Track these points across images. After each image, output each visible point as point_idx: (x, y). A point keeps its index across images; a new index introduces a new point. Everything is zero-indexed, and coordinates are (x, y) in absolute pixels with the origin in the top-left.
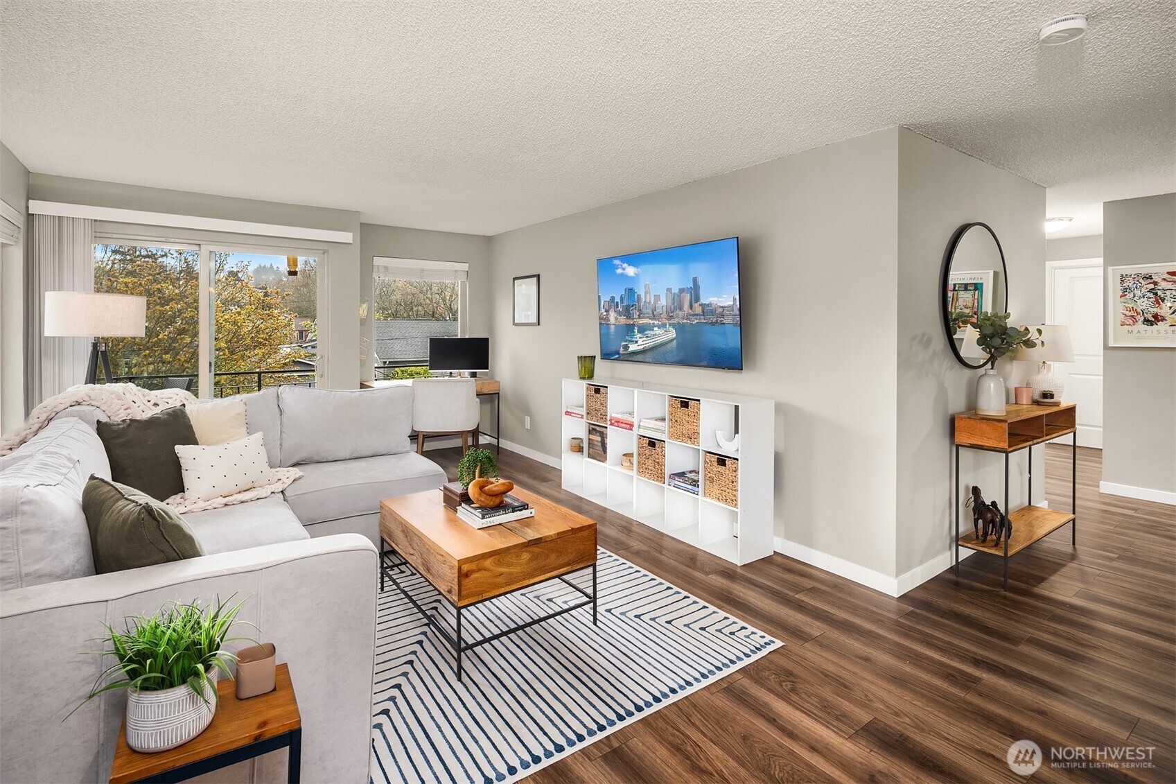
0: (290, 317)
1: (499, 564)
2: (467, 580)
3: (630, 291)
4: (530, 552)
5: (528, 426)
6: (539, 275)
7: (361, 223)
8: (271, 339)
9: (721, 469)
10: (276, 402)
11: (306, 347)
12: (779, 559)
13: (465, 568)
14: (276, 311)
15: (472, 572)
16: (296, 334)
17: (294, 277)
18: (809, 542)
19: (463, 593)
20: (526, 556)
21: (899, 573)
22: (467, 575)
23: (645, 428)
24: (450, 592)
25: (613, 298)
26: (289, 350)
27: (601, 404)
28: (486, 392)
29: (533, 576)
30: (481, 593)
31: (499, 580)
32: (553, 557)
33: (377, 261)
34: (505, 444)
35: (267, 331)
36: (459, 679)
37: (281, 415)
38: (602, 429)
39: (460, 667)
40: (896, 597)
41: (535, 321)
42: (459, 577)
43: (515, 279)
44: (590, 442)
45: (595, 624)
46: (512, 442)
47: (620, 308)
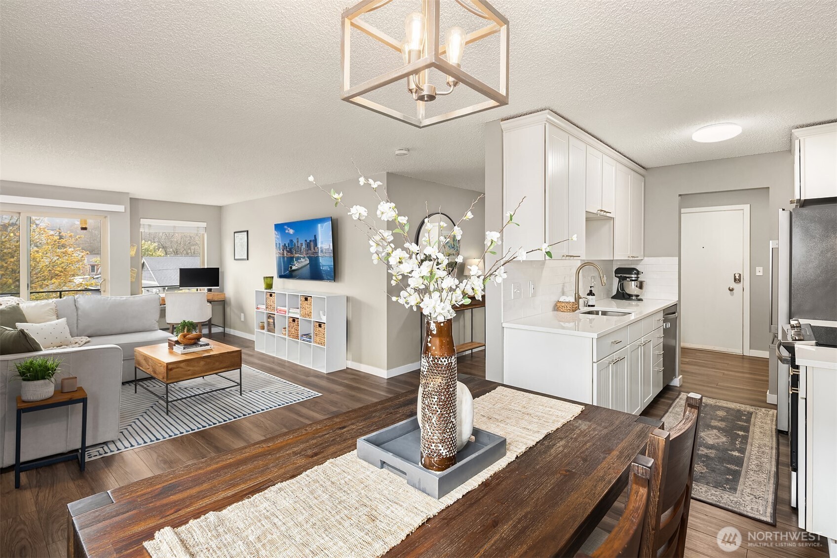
0: (83, 254)
1: (188, 365)
2: (171, 372)
3: (291, 241)
4: (205, 361)
5: (243, 319)
6: (248, 231)
7: (130, 198)
8: (66, 271)
9: (320, 329)
10: (74, 303)
11: (97, 278)
12: (349, 371)
13: (170, 367)
14: (70, 249)
15: (174, 368)
16: (88, 267)
17: (85, 231)
18: (359, 360)
19: (169, 377)
20: (202, 363)
21: (388, 368)
22: (171, 370)
23: (291, 313)
24: (163, 378)
25: (285, 244)
26: (81, 280)
27: (273, 302)
28: (216, 299)
29: (206, 372)
30: (179, 378)
31: (189, 372)
32: (217, 364)
33: (143, 221)
34: (228, 330)
35: (63, 265)
36: (167, 414)
37: (77, 310)
38: (274, 316)
39: (168, 411)
40: (386, 378)
41: (246, 258)
42: (167, 370)
43: (235, 233)
44: (269, 323)
45: (241, 395)
46: (235, 329)
47: (288, 249)
